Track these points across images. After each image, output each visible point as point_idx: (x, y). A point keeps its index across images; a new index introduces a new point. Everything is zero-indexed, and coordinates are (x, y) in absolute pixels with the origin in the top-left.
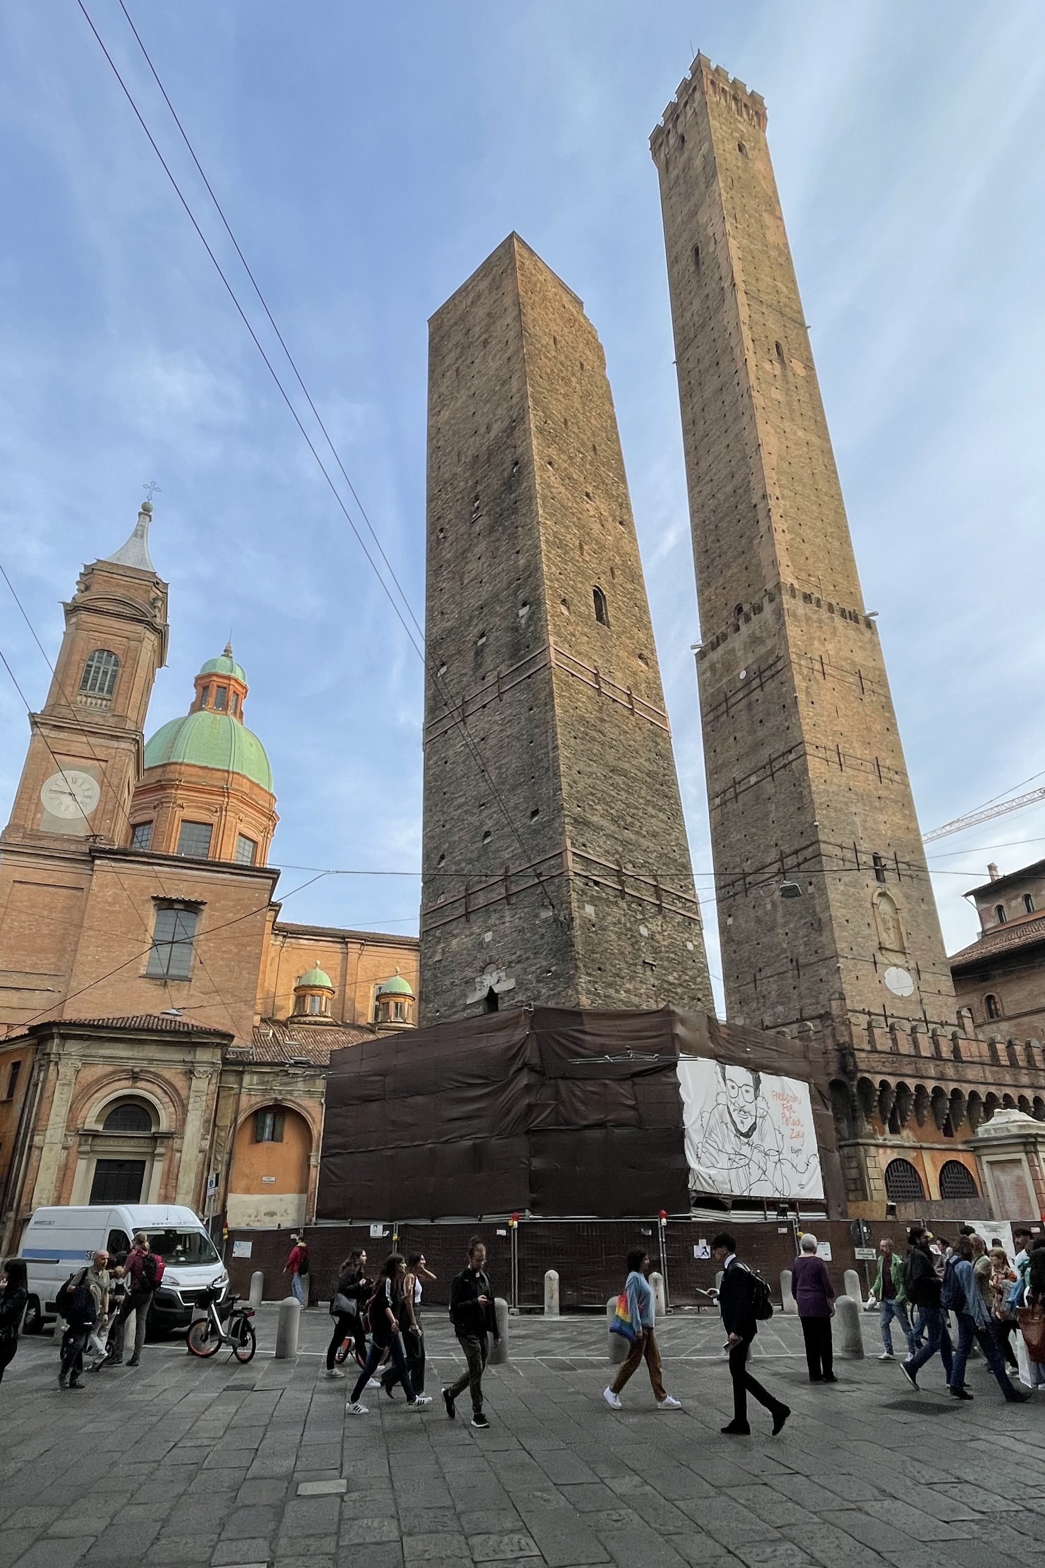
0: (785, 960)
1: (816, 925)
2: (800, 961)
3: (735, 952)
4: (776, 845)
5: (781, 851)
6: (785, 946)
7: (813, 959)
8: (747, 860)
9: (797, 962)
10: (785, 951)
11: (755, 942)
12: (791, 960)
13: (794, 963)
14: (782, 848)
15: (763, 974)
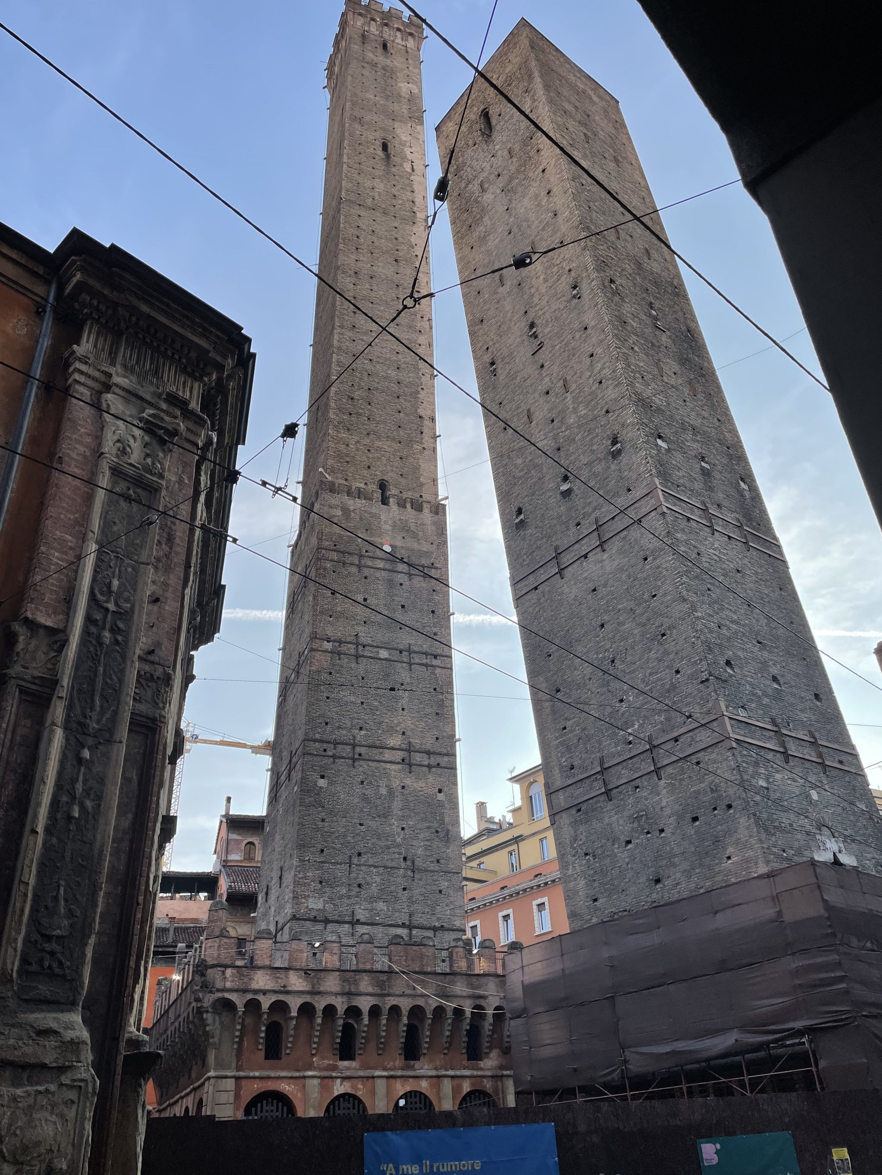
0: (397, 856)
1: (441, 835)
2: (416, 863)
3: (323, 820)
4: (404, 733)
5: (410, 743)
6: (399, 840)
7: (434, 867)
8: (361, 729)
9: (413, 863)
10: (399, 846)
12: (405, 859)
13: (409, 863)
14: (411, 740)
15: (363, 860)
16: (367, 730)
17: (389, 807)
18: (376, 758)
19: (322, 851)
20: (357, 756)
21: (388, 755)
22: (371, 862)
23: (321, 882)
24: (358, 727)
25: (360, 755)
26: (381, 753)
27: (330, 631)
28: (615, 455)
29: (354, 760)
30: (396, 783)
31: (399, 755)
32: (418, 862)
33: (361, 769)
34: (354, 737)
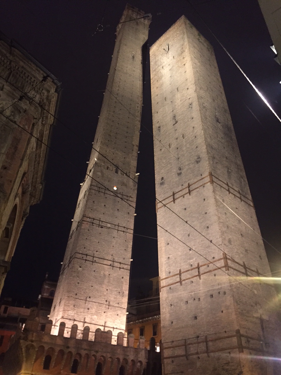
0: (103, 299)
1: (121, 294)
3: (78, 283)
4: (112, 255)
5: (114, 259)
6: (105, 294)
7: (116, 305)
8: (97, 251)
9: (109, 303)
10: (105, 296)
11: (91, 285)
12: (106, 301)
13: (108, 303)
14: (114, 258)
15: (90, 300)
16: (99, 252)
17: (103, 281)
18: (101, 263)
19: (76, 294)
20: (94, 261)
21: (105, 262)
22: (94, 301)
23: (74, 306)
24: (96, 251)
25: (95, 261)
26: (103, 261)
27: (90, 215)
28: (198, 162)
29: (93, 262)
30: (107, 273)
31: (109, 263)
32: (111, 303)
33: (95, 266)
34: (94, 254)
